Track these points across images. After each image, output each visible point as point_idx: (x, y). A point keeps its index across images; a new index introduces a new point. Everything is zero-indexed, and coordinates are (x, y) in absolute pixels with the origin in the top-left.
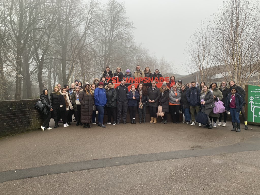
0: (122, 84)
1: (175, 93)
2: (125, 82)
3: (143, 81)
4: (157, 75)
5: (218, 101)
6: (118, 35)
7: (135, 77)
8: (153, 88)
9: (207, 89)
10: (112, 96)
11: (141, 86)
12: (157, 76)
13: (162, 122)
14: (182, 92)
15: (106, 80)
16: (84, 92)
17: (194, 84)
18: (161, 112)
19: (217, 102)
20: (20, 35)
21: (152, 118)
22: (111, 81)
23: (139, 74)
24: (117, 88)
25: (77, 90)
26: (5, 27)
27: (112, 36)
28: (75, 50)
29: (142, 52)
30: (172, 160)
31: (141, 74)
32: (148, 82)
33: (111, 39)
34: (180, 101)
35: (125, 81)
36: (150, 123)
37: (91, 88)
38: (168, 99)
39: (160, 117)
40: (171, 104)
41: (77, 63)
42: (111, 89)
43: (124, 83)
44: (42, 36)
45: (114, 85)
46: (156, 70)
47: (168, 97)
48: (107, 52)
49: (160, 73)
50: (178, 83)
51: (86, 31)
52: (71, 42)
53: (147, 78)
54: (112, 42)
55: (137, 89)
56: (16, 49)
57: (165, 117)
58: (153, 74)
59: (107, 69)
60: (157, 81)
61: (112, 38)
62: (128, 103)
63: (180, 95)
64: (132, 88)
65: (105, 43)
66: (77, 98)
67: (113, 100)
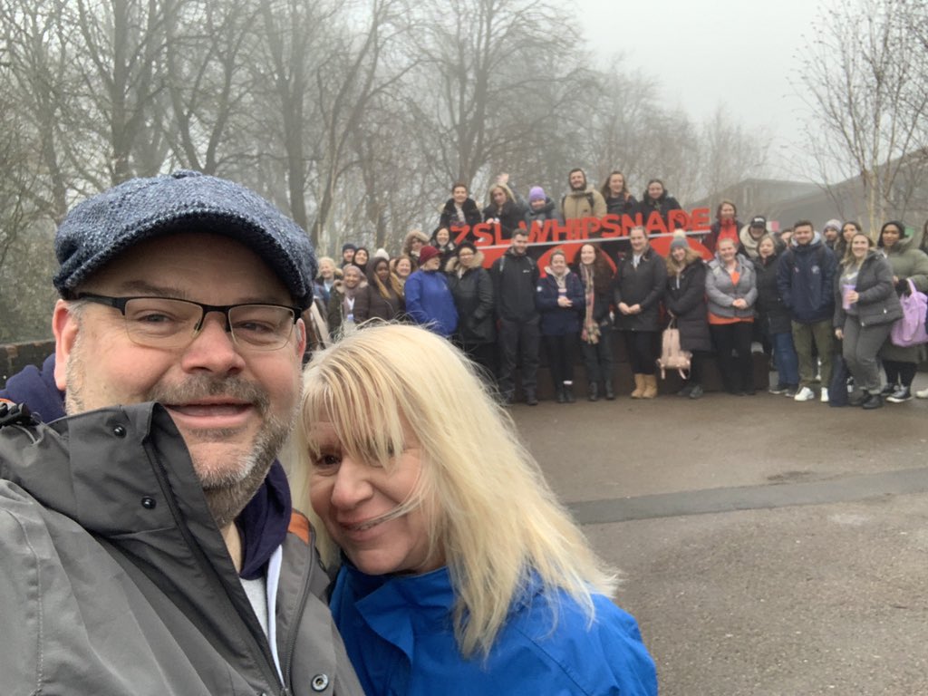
0: (512, 251)
1: (728, 275)
2: (525, 242)
3: (603, 230)
4: (655, 203)
5: (908, 293)
6: (513, 30)
7: (567, 218)
8: (636, 259)
9: (866, 246)
10: (477, 301)
11: (588, 253)
12: (658, 206)
13: (680, 393)
14: (763, 266)
15: (453, 235)
16: (372, 288)
17: (806, 232)
18: (674, 354)
19: (907, 300)
20: (121, 71)
21: (639, 379)
22: (471, 240)
23: (584, 203)
24: (497, 264)
25: (351, 278)
26: (63, 44)
27: (489, 36)
28: (336, 112)
29: (627, 90)
30: (678, 517)
31: (592, 203)
32: (621, 235)
33: (487, 49)
34: (757, 304)
35: (526, 238)
36: (635, 398)
37: (395, 272)
38: (703, 300)
39: (672, 372)
40: (715, 320)
41: (346, 168)
42: (469, 272)
43: (522, 244)
44: (201, 68)
45: (480, 257)
46: (651, 182)
47: (702, 289)
48: (471, 109)
49: (670, 195)
50: (749, 230)
51: (376, 24)
52: (319, 82)
53: (615, 217)
54: (487, 61)
55: (575, 264)
56: (109, 128)
57: (695, 372)
58: (639, 198)
59: (458, 192)
60: (655, 227)
61: (487, 44)
62: (541, 322)
63: (754, 282)
64: (554, 265)
65: (460, 72)
66: (349, 313)
67: (479, 314)
